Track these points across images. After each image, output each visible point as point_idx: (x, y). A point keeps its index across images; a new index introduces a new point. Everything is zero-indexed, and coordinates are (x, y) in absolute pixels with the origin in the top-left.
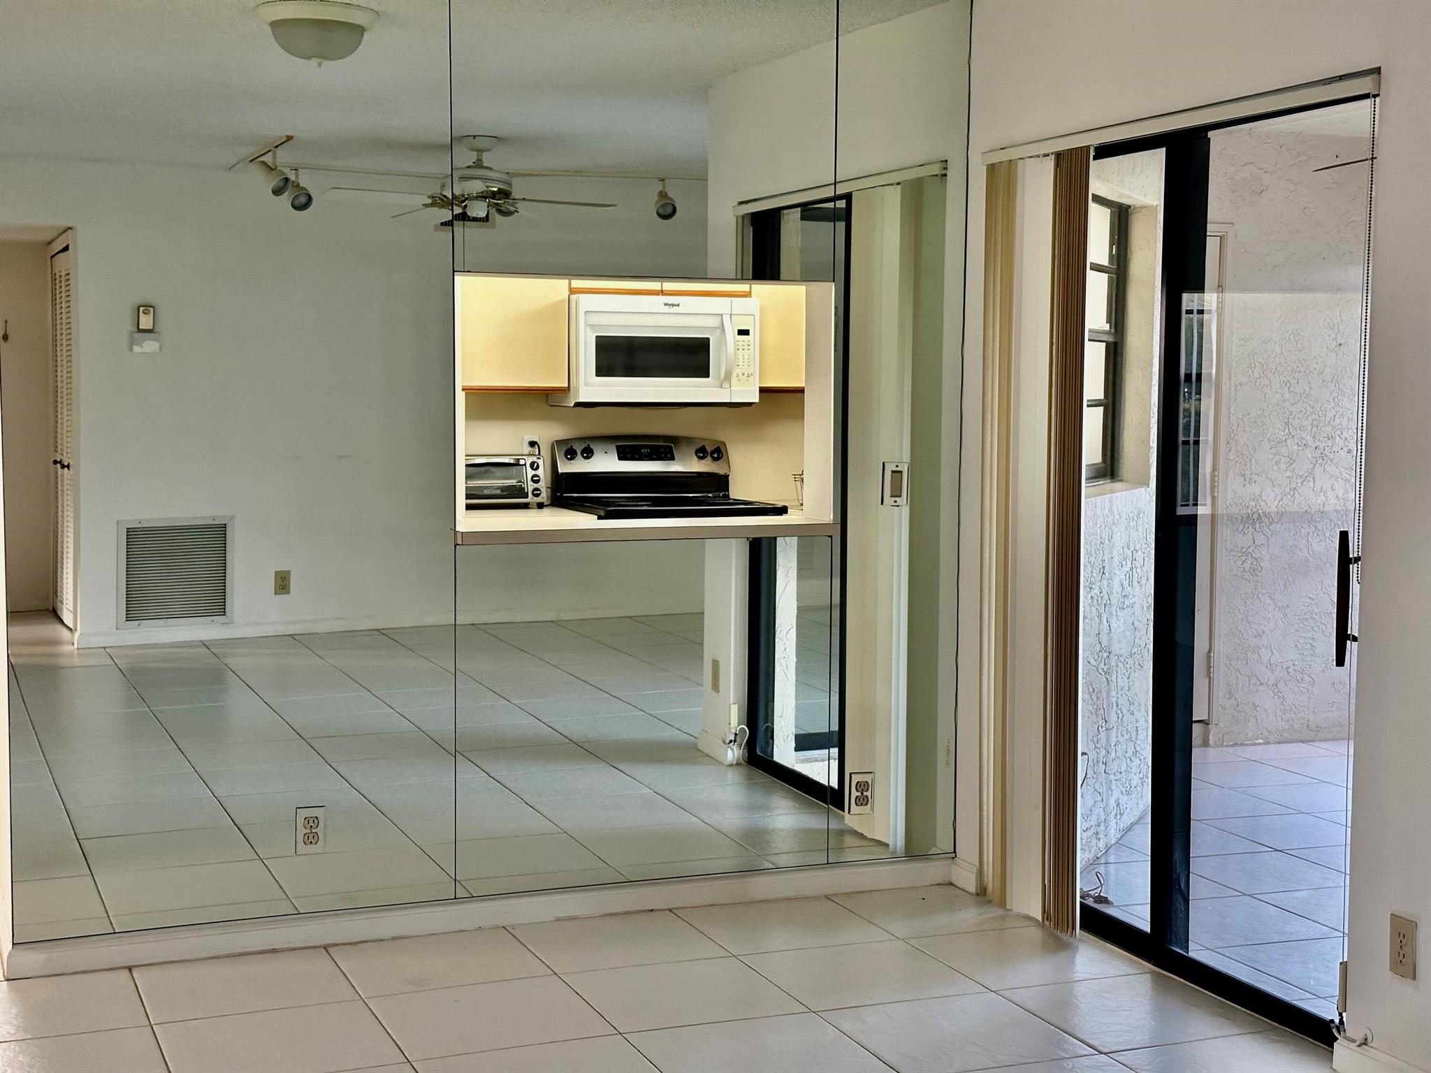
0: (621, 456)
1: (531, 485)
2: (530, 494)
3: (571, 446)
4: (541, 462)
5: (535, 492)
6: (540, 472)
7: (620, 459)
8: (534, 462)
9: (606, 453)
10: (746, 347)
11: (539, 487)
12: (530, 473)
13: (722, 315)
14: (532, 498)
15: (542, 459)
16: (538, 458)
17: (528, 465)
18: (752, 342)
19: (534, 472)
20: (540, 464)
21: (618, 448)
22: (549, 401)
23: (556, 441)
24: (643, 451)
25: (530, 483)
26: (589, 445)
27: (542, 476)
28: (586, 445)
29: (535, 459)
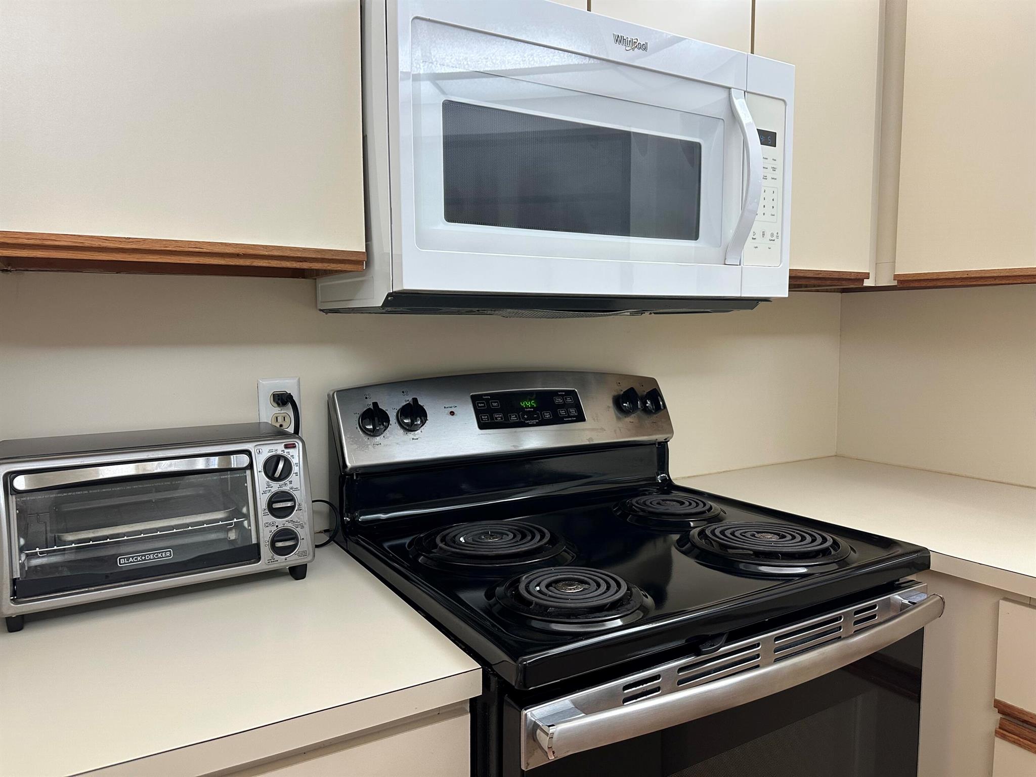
0: (484, 417)
1: (267, 525)
2: (266, 551)
3: (375, 404)
4: (295, 456)
5: (279, 544)
6: (296, 483)
7: (482, 426)
8: (278, 458)
9: (452, 413)
10: (770, 174)
11: (290, 526)
12: (264, 489)
13: (730, 88)
14: (272, 560)
15: (300, 445)
16: (287, 447)
17: (259, 466)
18: (779, 164)
19: (276, 487)
20: (294, 461)
21: (475, 399)
22: (320, 298)
23: (339, 392)
24: (523, 404)
25: (266, 518)
26: (415, 400)
27: (301, 496)
28: (409, 399)
29: (278, 448)
